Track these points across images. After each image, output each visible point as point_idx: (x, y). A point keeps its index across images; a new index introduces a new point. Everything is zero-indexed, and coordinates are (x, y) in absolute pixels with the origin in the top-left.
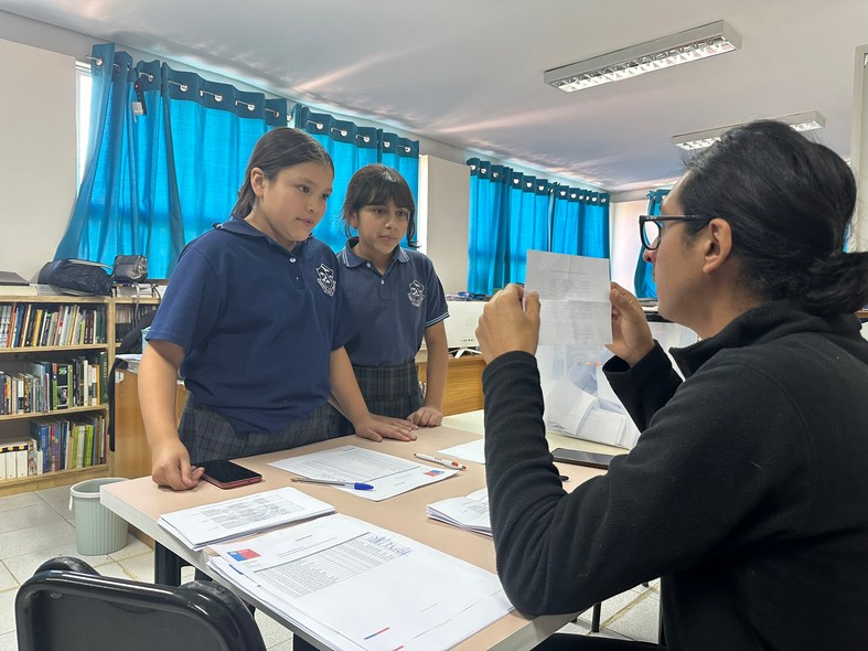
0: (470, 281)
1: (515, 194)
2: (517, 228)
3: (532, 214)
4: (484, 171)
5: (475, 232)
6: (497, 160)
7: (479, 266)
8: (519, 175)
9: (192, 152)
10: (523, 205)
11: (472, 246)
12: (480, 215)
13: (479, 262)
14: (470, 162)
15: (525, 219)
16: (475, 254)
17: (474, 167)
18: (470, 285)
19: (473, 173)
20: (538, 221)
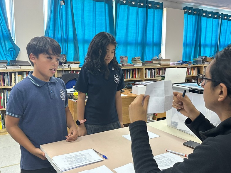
0: (183, 56)
1: (204, 20)
2: (204, 33)
3: (211, 27)
4: (190, 11)
5: (186, 36)
6: (196, 6)
7: (187, 50)
8: (206, 12)
9: (80, 16)
10: (207, 24)
11: (185, 42)
12: (188, 29)
13: (187, 48)
14: (184, 9)
15: (208, 29)
16: (186, 45)
17: (186, 10)
18: (183, 58)
19: (185, 13)
20: (214, 30)
